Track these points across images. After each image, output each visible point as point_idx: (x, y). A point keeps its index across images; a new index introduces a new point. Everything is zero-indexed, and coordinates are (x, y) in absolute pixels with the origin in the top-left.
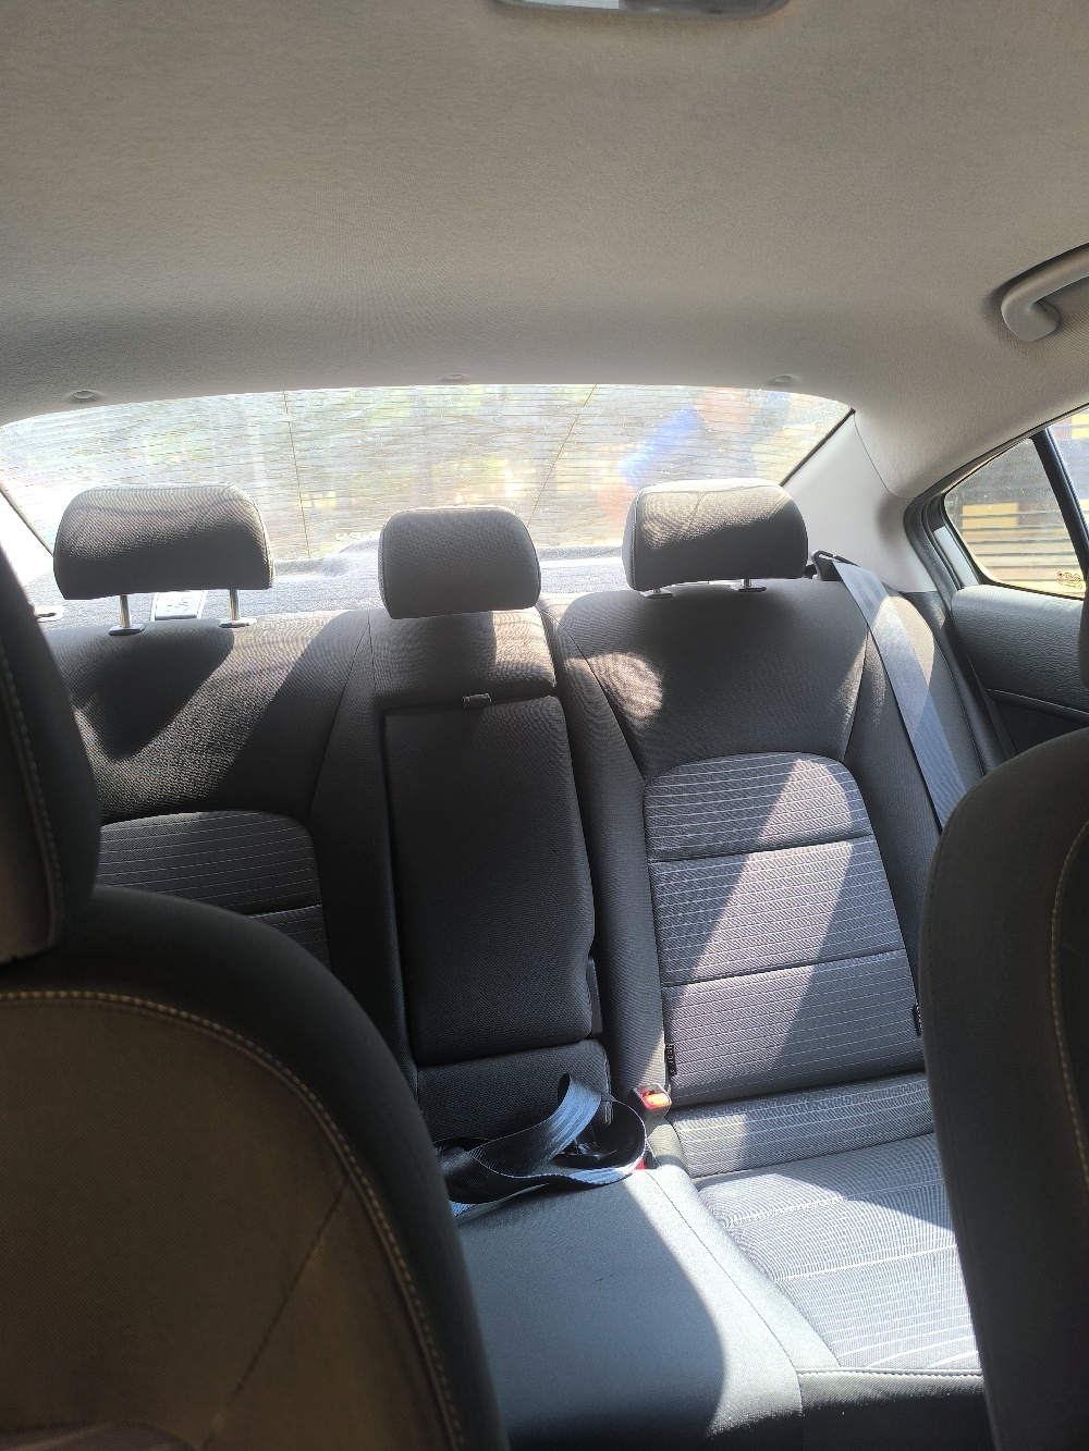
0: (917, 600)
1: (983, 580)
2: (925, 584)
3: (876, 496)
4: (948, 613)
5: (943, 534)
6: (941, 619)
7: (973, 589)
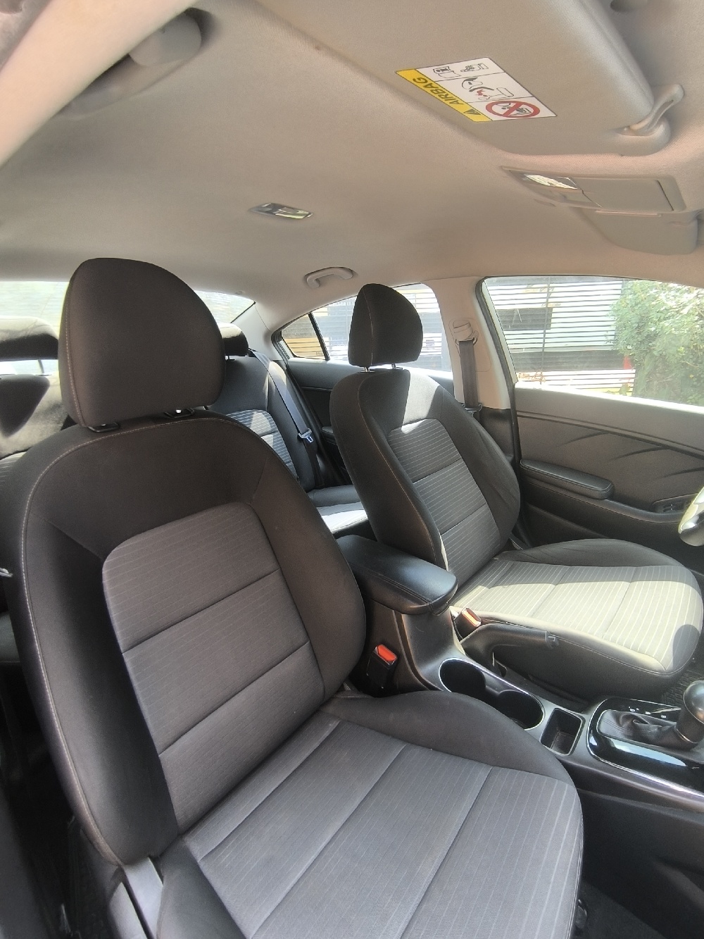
0: (277, 362)
1: (295, 356)
2: (280, 358)
3: (264, 330)
4: (287, 366)
5: (282, 342)
6: (286, 368)
7: (292, 359)
